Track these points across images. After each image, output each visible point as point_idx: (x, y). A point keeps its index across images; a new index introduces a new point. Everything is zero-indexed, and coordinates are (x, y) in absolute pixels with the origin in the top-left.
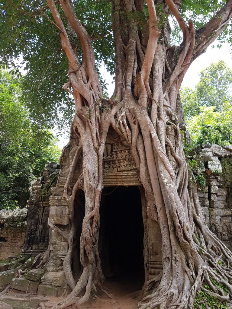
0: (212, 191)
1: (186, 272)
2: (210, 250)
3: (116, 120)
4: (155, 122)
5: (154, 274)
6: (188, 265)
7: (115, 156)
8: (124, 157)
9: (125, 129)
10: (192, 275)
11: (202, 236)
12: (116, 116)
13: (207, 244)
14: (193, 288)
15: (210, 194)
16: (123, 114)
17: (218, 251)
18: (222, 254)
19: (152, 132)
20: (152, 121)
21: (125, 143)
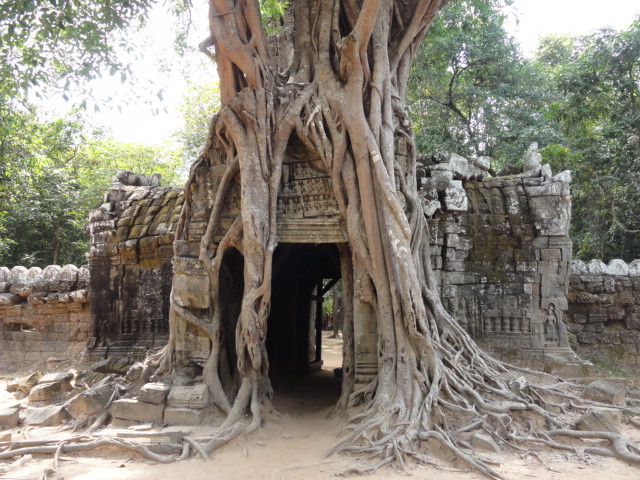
0: (449, 244)
1: (416, 378)
2: (445, 342)
3: (303, 121)
4: (377, 132)
5: (363, 382)
6: (419, 368)
7: (298, 187)
8: (316, 192)
9: (322, 139)
10: (425, 383)
11: (433, 321)
12: (303, 113)
13: (441, 333)
14: (427, 399)
15: (444, 248)
16: (316, 110)
17: (456, 344)
18: (463, 349)
19: (373, 153)
20: (372, 130)
21: (319, 164)
